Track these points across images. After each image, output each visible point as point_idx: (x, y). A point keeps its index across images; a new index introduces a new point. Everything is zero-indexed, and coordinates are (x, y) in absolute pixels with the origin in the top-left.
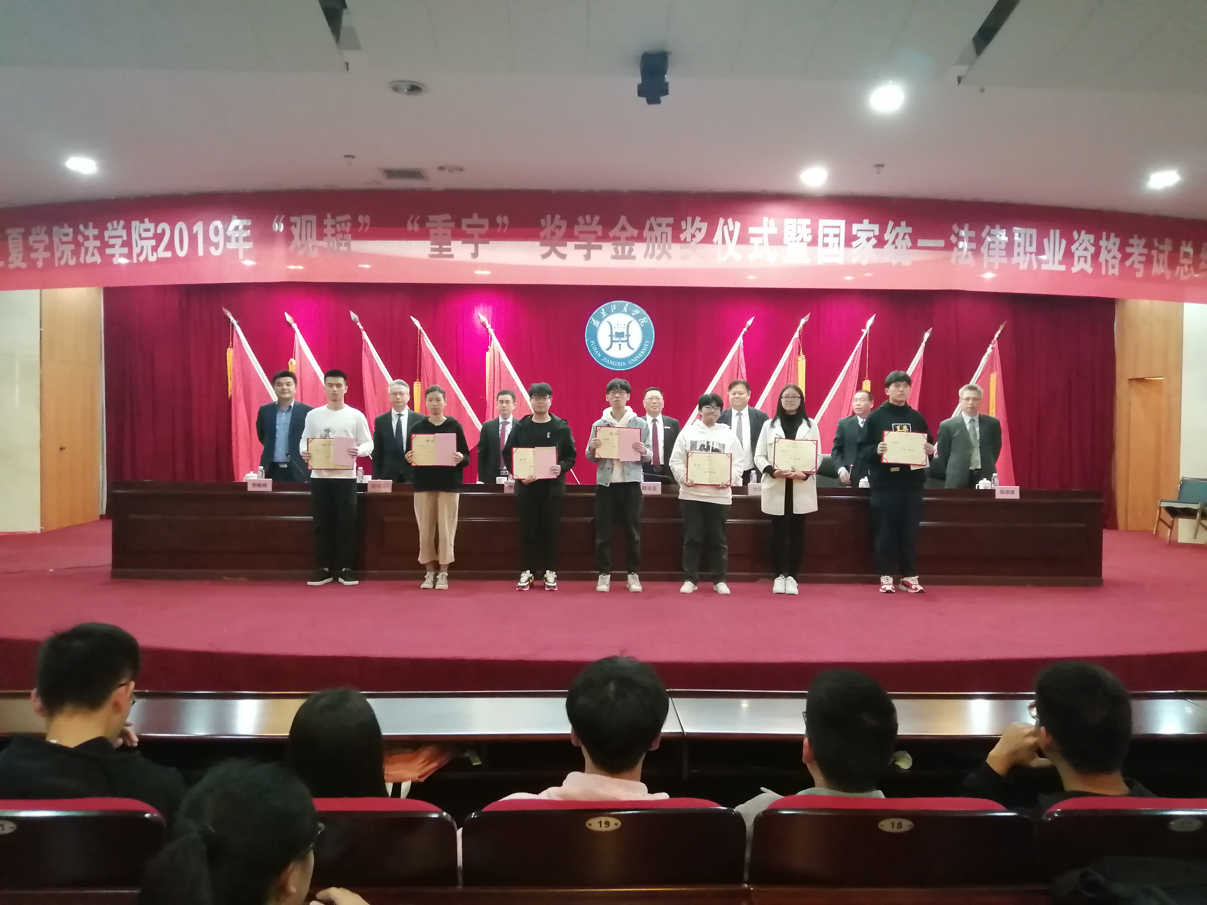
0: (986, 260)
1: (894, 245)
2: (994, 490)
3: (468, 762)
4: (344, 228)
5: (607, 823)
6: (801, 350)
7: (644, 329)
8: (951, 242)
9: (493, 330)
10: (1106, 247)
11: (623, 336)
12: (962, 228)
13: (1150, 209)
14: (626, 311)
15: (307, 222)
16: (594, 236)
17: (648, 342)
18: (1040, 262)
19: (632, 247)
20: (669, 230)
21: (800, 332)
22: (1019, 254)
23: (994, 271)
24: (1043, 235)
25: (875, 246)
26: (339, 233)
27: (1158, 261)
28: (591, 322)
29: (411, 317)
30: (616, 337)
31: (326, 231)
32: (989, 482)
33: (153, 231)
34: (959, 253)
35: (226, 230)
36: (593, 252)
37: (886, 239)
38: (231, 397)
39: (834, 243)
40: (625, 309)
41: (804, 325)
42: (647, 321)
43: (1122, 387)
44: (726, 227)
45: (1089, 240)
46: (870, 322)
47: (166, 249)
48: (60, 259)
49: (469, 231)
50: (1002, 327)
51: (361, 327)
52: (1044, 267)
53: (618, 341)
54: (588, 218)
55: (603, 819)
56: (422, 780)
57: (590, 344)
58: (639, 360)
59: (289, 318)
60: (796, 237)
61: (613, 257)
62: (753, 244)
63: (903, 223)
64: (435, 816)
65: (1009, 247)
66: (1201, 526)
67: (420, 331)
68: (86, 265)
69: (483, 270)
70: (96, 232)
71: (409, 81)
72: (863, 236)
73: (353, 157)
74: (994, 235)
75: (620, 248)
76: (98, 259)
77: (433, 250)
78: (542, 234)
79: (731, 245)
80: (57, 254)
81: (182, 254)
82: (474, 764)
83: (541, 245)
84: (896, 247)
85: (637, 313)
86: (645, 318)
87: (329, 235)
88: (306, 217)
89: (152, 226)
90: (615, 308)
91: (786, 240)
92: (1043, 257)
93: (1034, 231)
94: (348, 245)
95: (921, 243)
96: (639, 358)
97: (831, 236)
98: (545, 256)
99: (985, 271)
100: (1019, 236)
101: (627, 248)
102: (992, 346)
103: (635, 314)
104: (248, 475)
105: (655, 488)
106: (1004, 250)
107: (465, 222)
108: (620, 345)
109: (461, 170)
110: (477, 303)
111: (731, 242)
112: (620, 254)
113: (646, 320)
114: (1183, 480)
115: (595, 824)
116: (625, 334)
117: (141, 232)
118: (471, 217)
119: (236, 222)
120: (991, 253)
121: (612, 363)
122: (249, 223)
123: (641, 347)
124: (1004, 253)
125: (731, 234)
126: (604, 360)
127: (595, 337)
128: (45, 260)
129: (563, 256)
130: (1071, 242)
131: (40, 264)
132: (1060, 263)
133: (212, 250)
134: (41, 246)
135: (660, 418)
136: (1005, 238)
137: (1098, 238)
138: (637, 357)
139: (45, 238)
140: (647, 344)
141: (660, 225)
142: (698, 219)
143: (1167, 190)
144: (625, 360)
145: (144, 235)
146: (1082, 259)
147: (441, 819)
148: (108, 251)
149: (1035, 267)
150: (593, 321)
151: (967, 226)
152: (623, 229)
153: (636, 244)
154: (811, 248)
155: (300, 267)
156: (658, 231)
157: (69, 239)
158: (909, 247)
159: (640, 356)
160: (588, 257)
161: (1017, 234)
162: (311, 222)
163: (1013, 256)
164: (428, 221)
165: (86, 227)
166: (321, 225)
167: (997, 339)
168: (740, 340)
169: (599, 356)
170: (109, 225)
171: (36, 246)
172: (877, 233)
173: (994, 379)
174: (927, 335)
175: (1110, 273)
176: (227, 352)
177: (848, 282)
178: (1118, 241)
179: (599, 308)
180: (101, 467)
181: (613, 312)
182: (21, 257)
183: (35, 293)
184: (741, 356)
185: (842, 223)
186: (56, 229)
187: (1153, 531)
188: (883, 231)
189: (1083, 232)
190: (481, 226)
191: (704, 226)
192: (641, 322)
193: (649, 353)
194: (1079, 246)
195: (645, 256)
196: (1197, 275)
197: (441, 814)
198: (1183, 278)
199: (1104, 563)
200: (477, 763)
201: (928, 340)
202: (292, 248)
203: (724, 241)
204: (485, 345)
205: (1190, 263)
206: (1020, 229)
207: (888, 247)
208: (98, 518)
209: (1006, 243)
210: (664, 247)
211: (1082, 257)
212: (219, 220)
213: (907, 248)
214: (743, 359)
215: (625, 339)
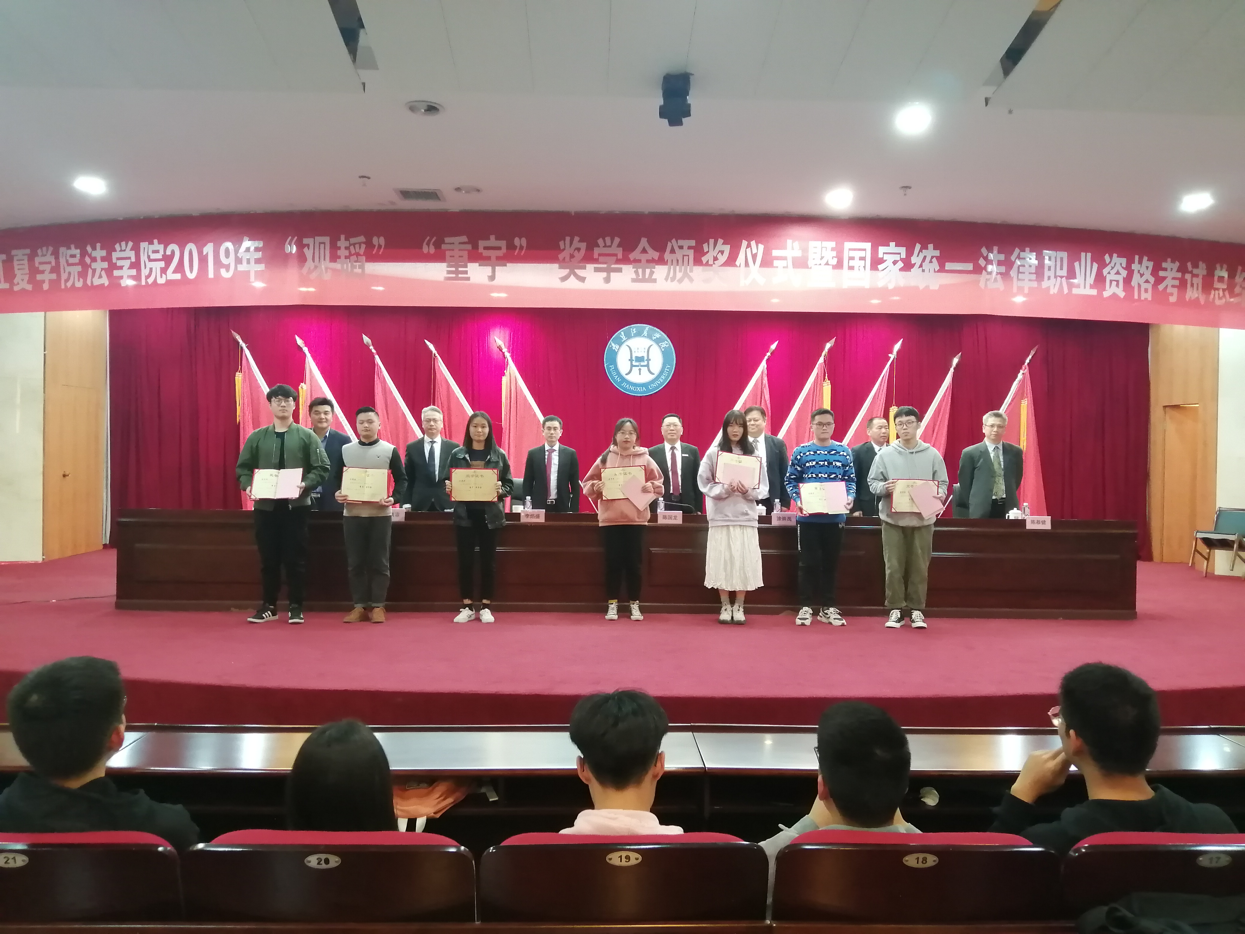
0: (1016, 284)
1: (921, 268)
2: (1025, 520)
3: (485, 797)
4: (357, 250)
5: (628, 858)
6: (827, 375)
7: (665, 353)
8: (980, 266)
9: (509, 354)
10: (1139, 271)
11: (643, 361)
12: (990, 250)
14: (646, 335)
15: (320, 243)
16: (615, 259)
17: (668, 366)
18: (1071, 286)
19: (653, 270)
20: (691, 253)
21: (825, 356)
22: (1049, 278)
23: (1025, 295)
24: (1073, 258)
25: (901, 270)
26: (354, 255)
27: (1192, 285)
28: (611, 346)
29: (426, 341)
30: (636, 361)
31: (339, 253)
32: (1019, 512)
33: (162, 252)
34: (988, 277)
35: (236, 251)
36: (612, 274)
37: (913, 262)
38: (239, 423)
39: (859, 267)
40: (645, 333)
41: (830, 350)
42: (668, 345)
43: (1156, 414)
44: (749, 250)
45: (1121, 264)
46: (897, 347)
47: (175, 272)
48: (67, 281)
49: (486, 253)
50: (1032, 353)
51: (374, 351)
52: (1075, 291)
53: (638, 366)
54: (608, 239)
55: (624, 854)
56: (438, 816)
57: (609, 368)
58: (660, 385)
59: (300, 342)
60: (821, 259)
61: (634, 280)
62: (777, 267)
63: (931, 246)
64: (453, 850)
65: (1039, 271)
66: (1238, 559)
67: (435, 355)
68: (94, 287)
69: (499, 292)
70: (104, 253)
71: (427, 102)
72: (890, 259)
73: (369, 178)
74: (1024, 259)
75: (640, 271)
76: (105, 281)
77: (449, 272)
78: (561, 256)
79: (755, 268)
80: (64, 276)
81: (191, 276)
82: (491, 800)
83: (560, 268)
84: (923, 271)
85: (658, 337)
86: (665, 342)
87: (343, 257)
88: (319, 239)
89: (161, 247)
90: (635, 332)
91: (810, 263)
92: (1075, 281)
93: (1064, 255)
94: (362, 267)
95: (949, 266)
96: (659, 383)
97: (857, 258)
98: (564, 279)
99: (1015, 295)
100: (1050, 259)
101: (648, 271)
102: (1023, 372)
103: (655, 338)
105: (675, 517)
106: (1034, 273)
107: (482, 244)
108: (640, 370)
109: (478, 191)
110: (494, 326)
111: (754, 265)
112: (641, 277)
113: (666, 344)
114: (1219, 510)
115: (615, 859)
116: (646, 358)
117: (150, 253)
118: (488, 239)
119: (247, 243)
120: (1021, 276)
121: (632, 388)
122: (260, 245)
123: (662, 372)
124: (1034, 277)
125: (754, 257)
126: (624, 384)
127: (614, 362)
128: (51, 281)
129: (582, 279)
130: (1102, 265)
131: (46, 286)
132: (1092, 287)
133: (223, 272)
134: (47, 268)
135: (678, 445)
136: (1034, 262)
137: (1130, 261)
138: (657, 382)
139: (52, 259)
140: (667, 368)
141: (681, 247)
142: (720, 241)
143: (1201, 215)
144: (646, 385)
145: (153, 256)
146: (1114, 283)
147: (458, 854)
148: (116, 273)
149: (1066, 291)
150: (612, 344)
151: (996, 249)
152: (644, 251)
153: (656, 267)
154: (836, 271)
155: (312, 289)
156: (679, 253)
157: (76, 260)
158: (936, 271)
159: (660, 381)
160: (607, 280)
161: (1047, 258)
162: (324, 243)
163: (1043, 280)
164: (443, 242)
165: (94, 248)
166: (334, 248)
167: (1028, 364)
168: (763, 365)
169: (618, 381)
170: (117, 246)
171: (42, 268)
172: (904, 256)
173: (1025, 407)
174: (955, 361)
175: (1142, 298)
176: (235, 376)
177: (875, 305)
178: (1151, 264)
179: (618, 332)
180: (105, 494)
181: (633, 335)
182: (26, 278)
183: (39, 316)
184: (764, 380)
185: (868, 246)
186: (62, 250)
187: (1189, 563)
188: (910, 253)
189: (1115, 255)
190: (499, 248)
191: (727, 249)
192: (662, 346)
193: (670, 378)
194: (1111, 270)
195: (666, 279)
196: (1232, 300)
197: (458, 848)
198: (1218, 302)
199: (1138, 596)
200: (493, 798)
201: (957, 365)
202: (305, 270)
203: (747, 264)
204: (501, 369)
205: (1225, 287)
206: (1050, 252)
207: (915, 270)
208: (102, 547)
209: (1036, 266)
210: (686, 270)
211: (1114, 281)
212: (230, 241)
213: (935, 271)
214: (767, 385)
215: (646, 363)
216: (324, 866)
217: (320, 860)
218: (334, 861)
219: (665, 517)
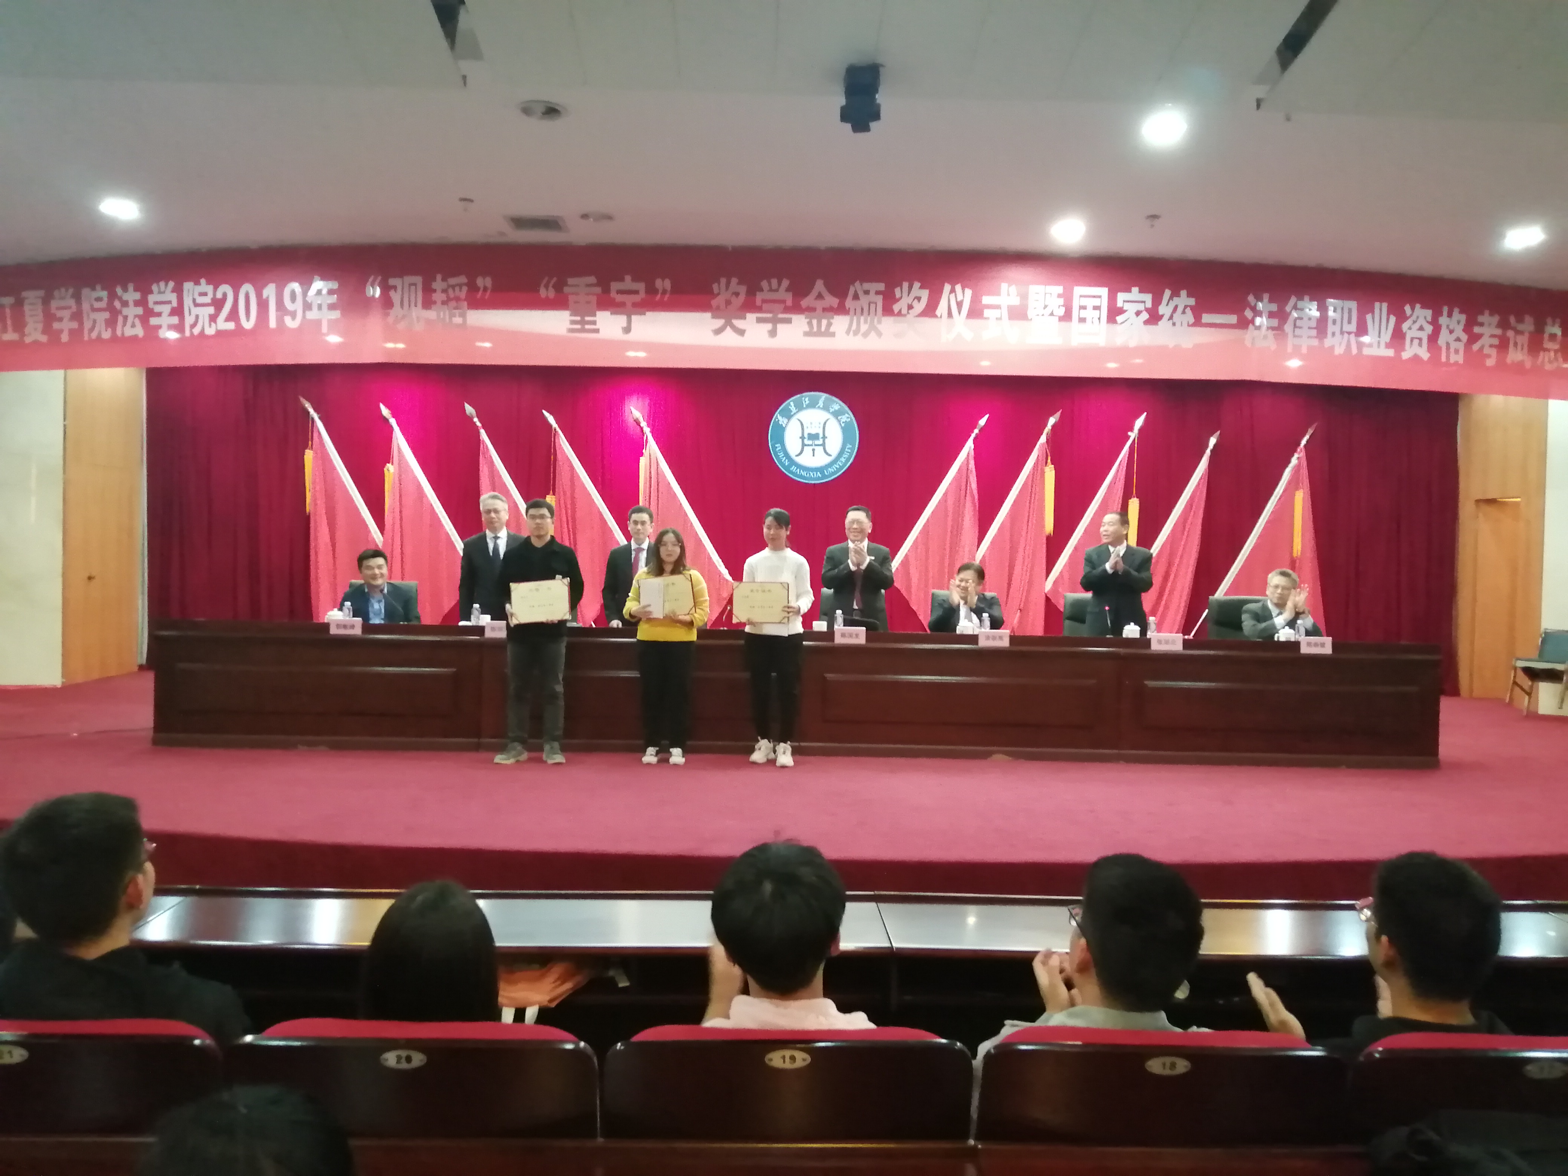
0: (1291, 342)
1: (1171, 321)
3: (613, 982)
4: (457, 294)
5: (793, 1058)
6: (1049, 458)
7: (845, 430)
8: (1245, 317)
9: (649, 429)
10: (1448, 326)
11: (818, 439)
12: (1259, 298)
13: (1503, 277)
14: (821, 406)
15: (411, 285)
16: (782, 306)
17: (849, 446)
18: (1360, 345)
19: (832, 321)
20: (879, 300)
21: (1047, 434)
22: (1333, 334)
23: (1302, 357)
24: (1365, 309)
25: (1146, 322)
26: (452, 300)
27: (1516, 344)
28: (777, 420)
29: (544, 412)
30: (809, 439)
31: (434, 297)
32: (1292, 631)
33: (210, 295)
34: (1256, 332)
35: (305, 294)
36: (780, 327)
37: (1161, 313)
38: (309, 513)
39: (1093, 318)
40: (821, 404)
41: (1053, 427)
43: (1466, 509)
44: (952, 296)
45: (1425, 318)
46: (1139, 423)
47: (228, 319)
48: (92, 329)
49: (619, 298)
50: (1310, 431)
51: (479, 424)
52: (1366, 351)
53: (812, 445)
54: (774, 282)
55: (788, 1053)
56: (553, 1005)
57: (774, 448)
58: (838, 470)
59: (385, 411)
60: (1044, 308)
61: (806, 334)
62: (989, 318)
63: (1184, 293)
64: (569, 1046)
65: (1322, 325)
67: (555, 430)
68: (124, 339)
69: (637, 350)
70: (137, 296)
71: (546, 101)
72: (1131, 308)
73: (471, 201)
74: (1302, 310)
75: (815, 322)
76: (139, 331)
77: (573, 322)
78: (714, 303)
79: (960, 318)
80: (87, 325)
81: (248, 325)
82: (621, 985)
83: (714, 317)
84: (1174, 324)
85: (837, 409)
86: (847, 415)
87: (439, 303)
88: (408, 279)
89: (209, 289)
90: (807, 402)
91: (1030, 313)
92: (1366, 339)
93: (1353, 305)
94: (463, 316)
95: (1207, 318)
96: (838, 467)
97: (1090, 307)
98: (718, 332)
99: (1290, 357)
100: (1335, 311)
101: (824, 322)
102: (1298, 456)
103: (833, 410)
104: (330, 613)
105: (857, 635)
106: (1315, 328)
107: (615, 286)
108: (813, 450)
109: (610, 218)
110: (631, 393)
111: (960, 314)
112: (815, 329)
113: (848, 418)
114: (1545, 633)
116: (821, 435)
117: (196, 296)
118: (622, 280)
119: (318, 285)
120: (1298, 331)
121: (804, 473)
122: (334, 285)
123: (841, 453)
124: (1314, 332)
125: (960, 305)
126: (793, 468)
127: (781, 440)
128: (72, 332)
129: (741, 332)
130: (1401, 318)
131: (65, 338)
132: (1388, 346)
133: (288, 320)
134: (66, 314)
136: (1315, 313)
137: (1437, 314)
138: (835, 466)
139: (72, 302)
140: (848, 448)
141: (867, 292)
142: (917, 285)
143: (1529, 252)
144: (821, 469)
145: (200, 300)
146: (1416, 342)
147: (576, 1051)
148: (153, 321)
149: (1354, 351)
150: (779, 417)
151: (1266, 297)
152: (820, 296)
153: (835, 317)
154: (1063, 324)
155: (401, 346)
156: (864, 300)
157: (103, 304)
158: (1190, 323)
159: (839, 465)
160: (773, 333)
161: (1331, 309)
162: (415, 285)
163: (1326, 337)
164: (566, 284)
165: (126, 290)
166: (428, 290)
167: (1305, 446)
168: (969, 445)
169: (786, 464)
170: (154, 287)
171: (59, 313)
172: (1149, 305)
173: (1301, 500)
174: (1213, 441)
175: (1452, 361)
176: (304, 454)
177: (1111, 369)
178: (1463, 318)
179: (787, 402)
180: (140, 602)
181: (805, 406)
182: (40, 326)
183: (58, 374)
184: (970, 466)
185: (1104, 292)
186: (86, 292)
187: (1506, 699)
188: (1157, 301)
189: (1418, 306)
190: (636, 292)
191: (925, 294)
192: (842, 419)
193: (851, 461)
194: (1413, 324)
195: (848, 332)
197: (577, 1044)
198: (1548, 367)
199: (1442, 739)
200: (623, 983)
201: (1215, 446)
202: (390, 319)
203: (950, 315)
204: (638, 448)
205: (1557, 347)
206: (1335, 301)
207: (1164, 323)
208: (136, 669)
209: (1317, 319)
210: (872, 321)
211: (1417, 338)
212: (296, 281)
213: (1189, 325)
214: (974, 470)
215: (820, 442)
216: (404, 1066)
217: (399, 1058)
218: (418, 1059)
219: (843, 635)
